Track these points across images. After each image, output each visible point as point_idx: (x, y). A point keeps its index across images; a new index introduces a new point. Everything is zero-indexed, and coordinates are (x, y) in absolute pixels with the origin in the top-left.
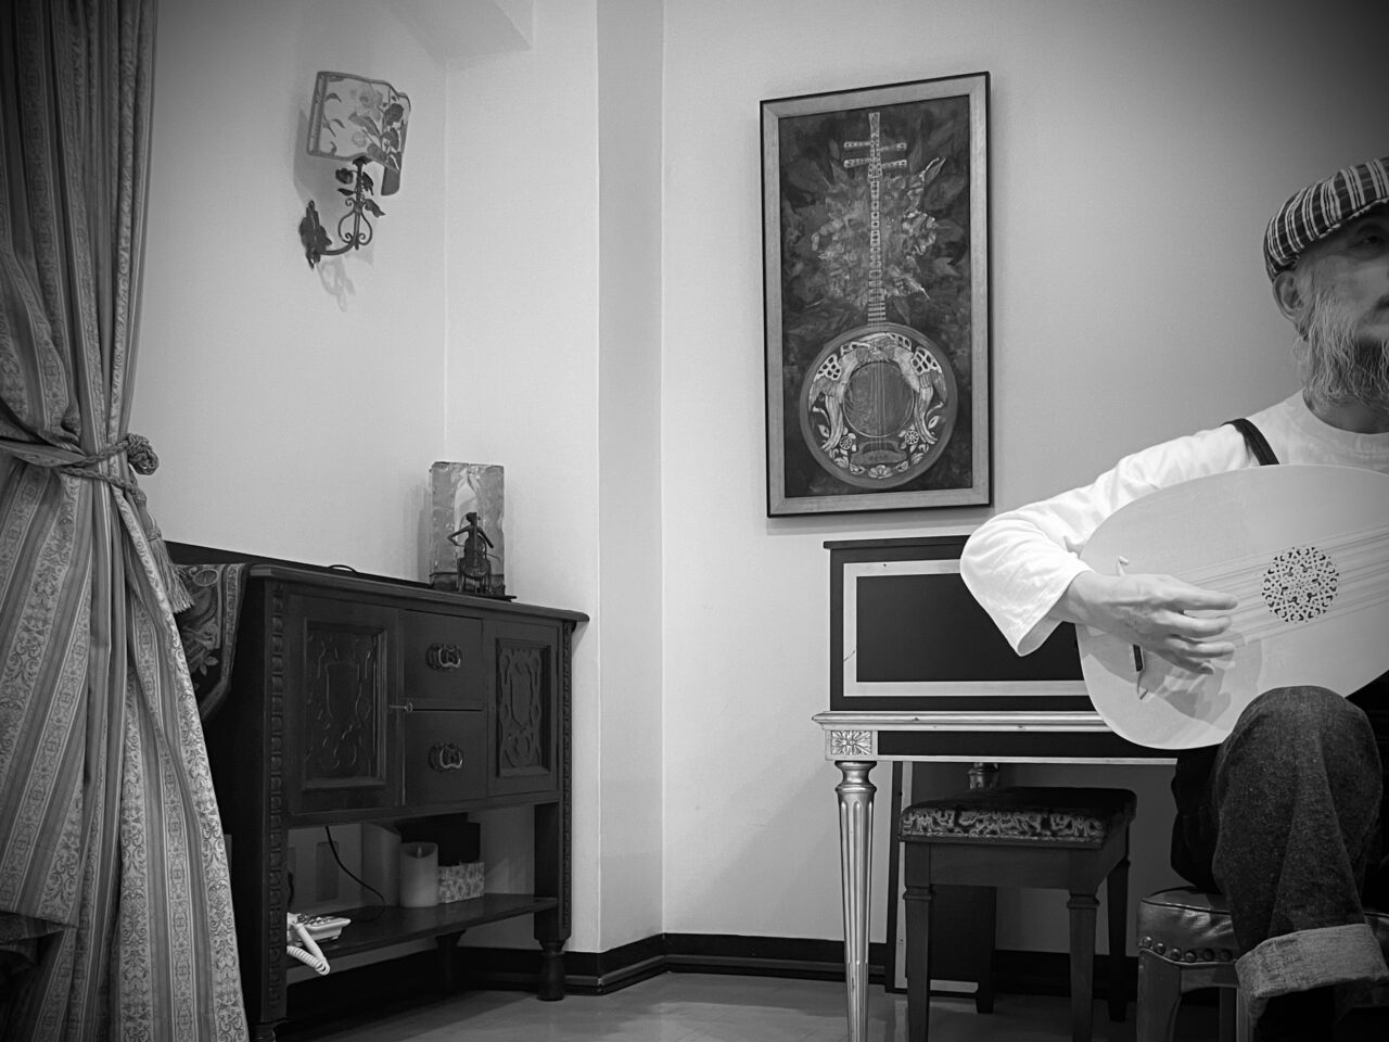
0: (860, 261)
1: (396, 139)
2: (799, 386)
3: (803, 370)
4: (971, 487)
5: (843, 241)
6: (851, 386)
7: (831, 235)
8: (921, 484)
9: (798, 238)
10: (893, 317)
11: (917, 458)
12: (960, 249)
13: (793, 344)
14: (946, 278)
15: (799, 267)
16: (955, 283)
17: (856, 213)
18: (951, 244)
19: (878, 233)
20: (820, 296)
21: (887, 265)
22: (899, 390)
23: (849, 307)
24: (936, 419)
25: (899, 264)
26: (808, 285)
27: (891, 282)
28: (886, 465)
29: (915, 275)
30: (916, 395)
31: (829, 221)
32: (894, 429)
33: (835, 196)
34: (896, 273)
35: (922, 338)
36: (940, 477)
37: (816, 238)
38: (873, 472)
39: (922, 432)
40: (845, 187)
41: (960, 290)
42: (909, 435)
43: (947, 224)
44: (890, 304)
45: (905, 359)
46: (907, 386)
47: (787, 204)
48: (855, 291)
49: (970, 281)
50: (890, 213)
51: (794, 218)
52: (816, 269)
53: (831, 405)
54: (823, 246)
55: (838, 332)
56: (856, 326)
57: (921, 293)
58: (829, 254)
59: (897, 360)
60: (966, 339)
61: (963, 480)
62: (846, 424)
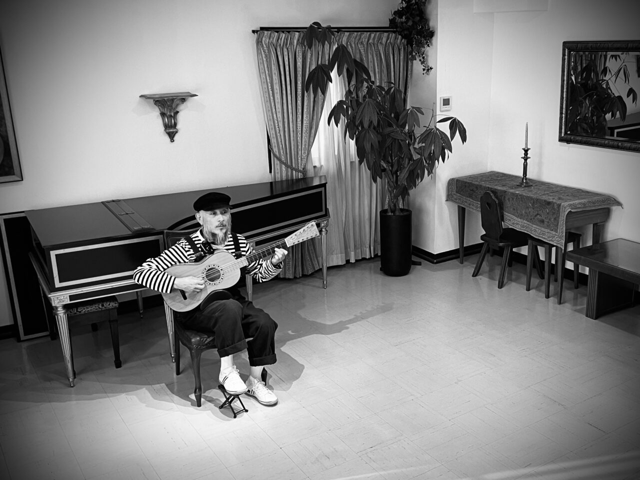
4: (14, 174)
61: (10, 173)
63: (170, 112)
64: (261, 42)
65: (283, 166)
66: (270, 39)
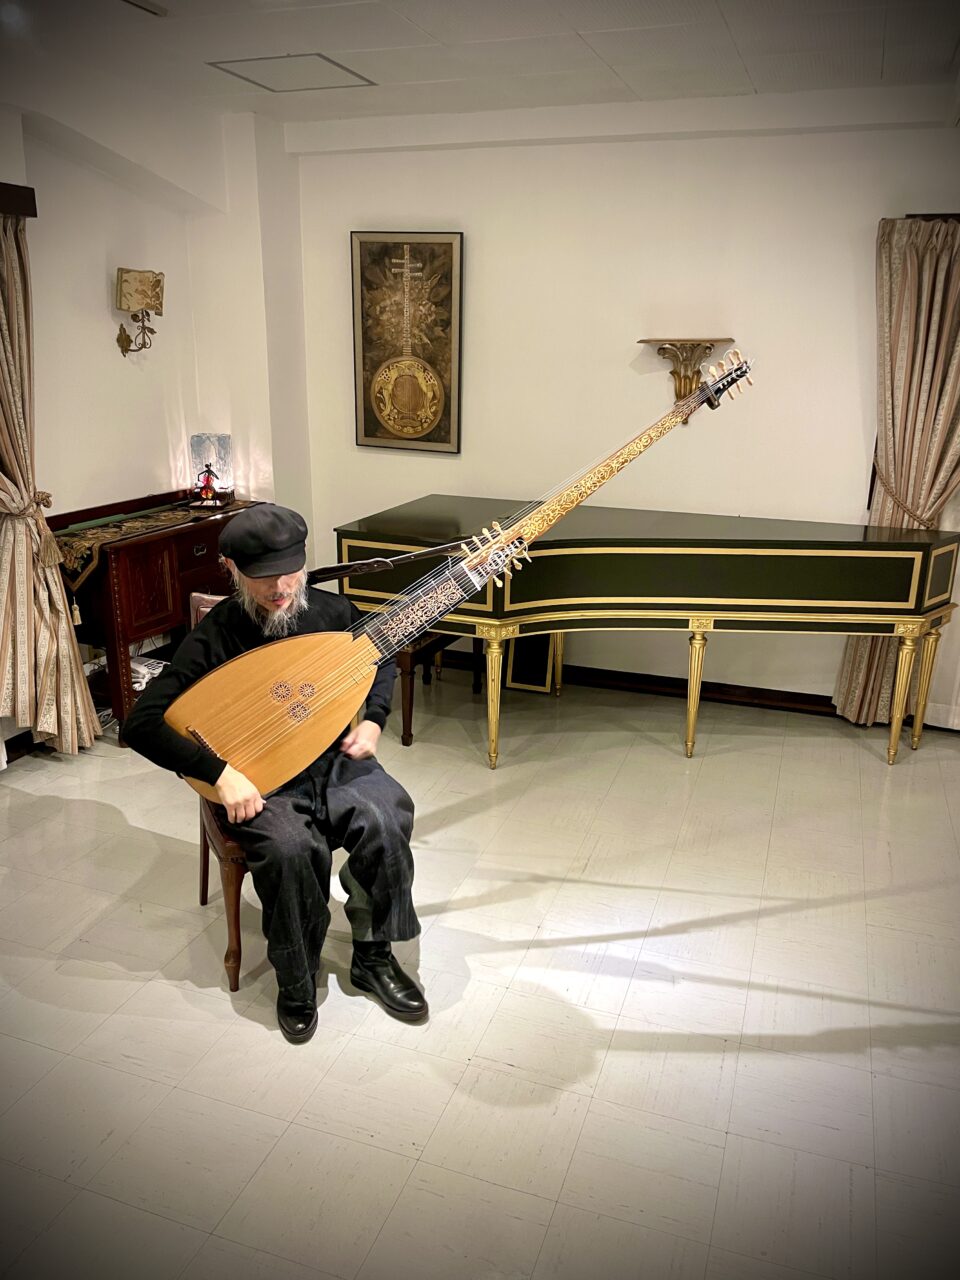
0: (398, 324)
1: (158, 297)
2: (370, 382)
3: (373, 374)
4: (449, 442)
5: (391, 311)
6: (395, 386)
7: (385, 307)
8: (427, 438)
9: (370, 307)
10: (414, 354)
11: (425, 425)
12: (447, 324)
13: (367, 361)
14: (440, 337)
15: (370, 322)
16: (445, 341)
17: (397, 298)
18: (442, 320)
19: (408, 310)
20: (380, 339)
21: (412, 326)
22: (417, 391)
23: (394, 346)
24: (434, 408)
25: (418, 327)
26: (375, 331)
27: (414, 336)
28: (413, 427)
29: (426, 335)
30: (425, 394)
31: (384, 300)
32: (415, 410)
33: (387, 287)
34: (416, 332)
35: (428, 367)
36: (436, 436)
37: (378, 308)
38: (405, 430)
39: (427, 413)
40: (392, 283)
41: (446, 344)
42: (422, 413)
43: (441, 310)
44: (413, 347)
45: (420, 375)
46: (421, 390)
47: (364, 288)
48: (397, 338)
49: (451, 341)
50: (413, 300)
51: (368, 296)
52: (378, 324)
53: (385, 393)
54: (381, 313)
55: (388, 358)
56: (398, 356)
57: (426, 344)
58: (384, 317)
59: (417, 375)
60: (448, 370)
61: (445, 440)
62: (393, 404)
63: (686, 371)
64: (889, 242)
65: (890, 499)
66: (910, 236)
